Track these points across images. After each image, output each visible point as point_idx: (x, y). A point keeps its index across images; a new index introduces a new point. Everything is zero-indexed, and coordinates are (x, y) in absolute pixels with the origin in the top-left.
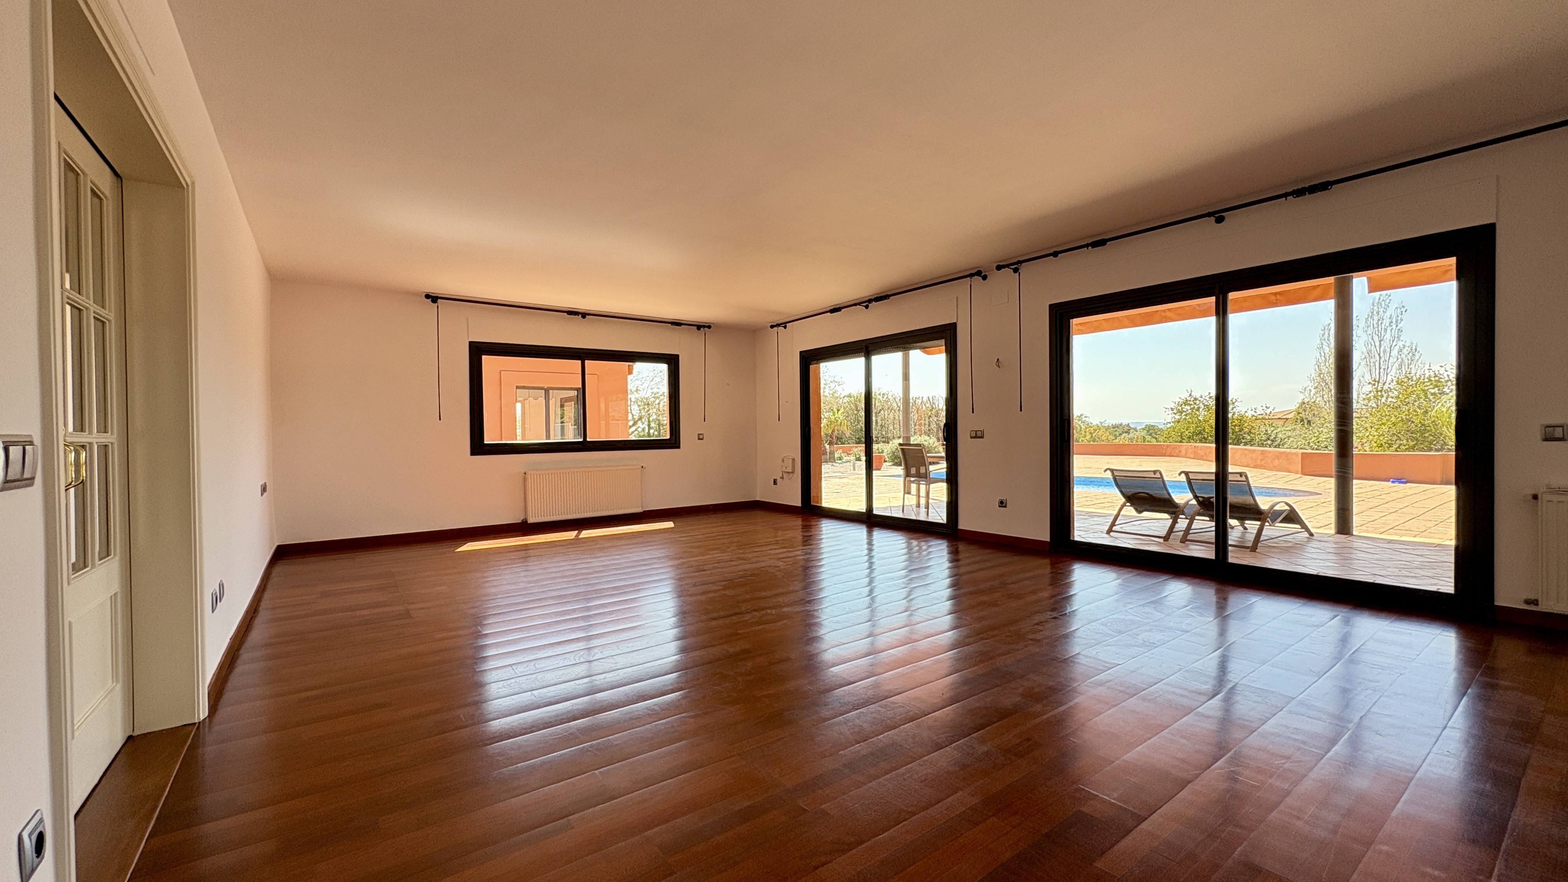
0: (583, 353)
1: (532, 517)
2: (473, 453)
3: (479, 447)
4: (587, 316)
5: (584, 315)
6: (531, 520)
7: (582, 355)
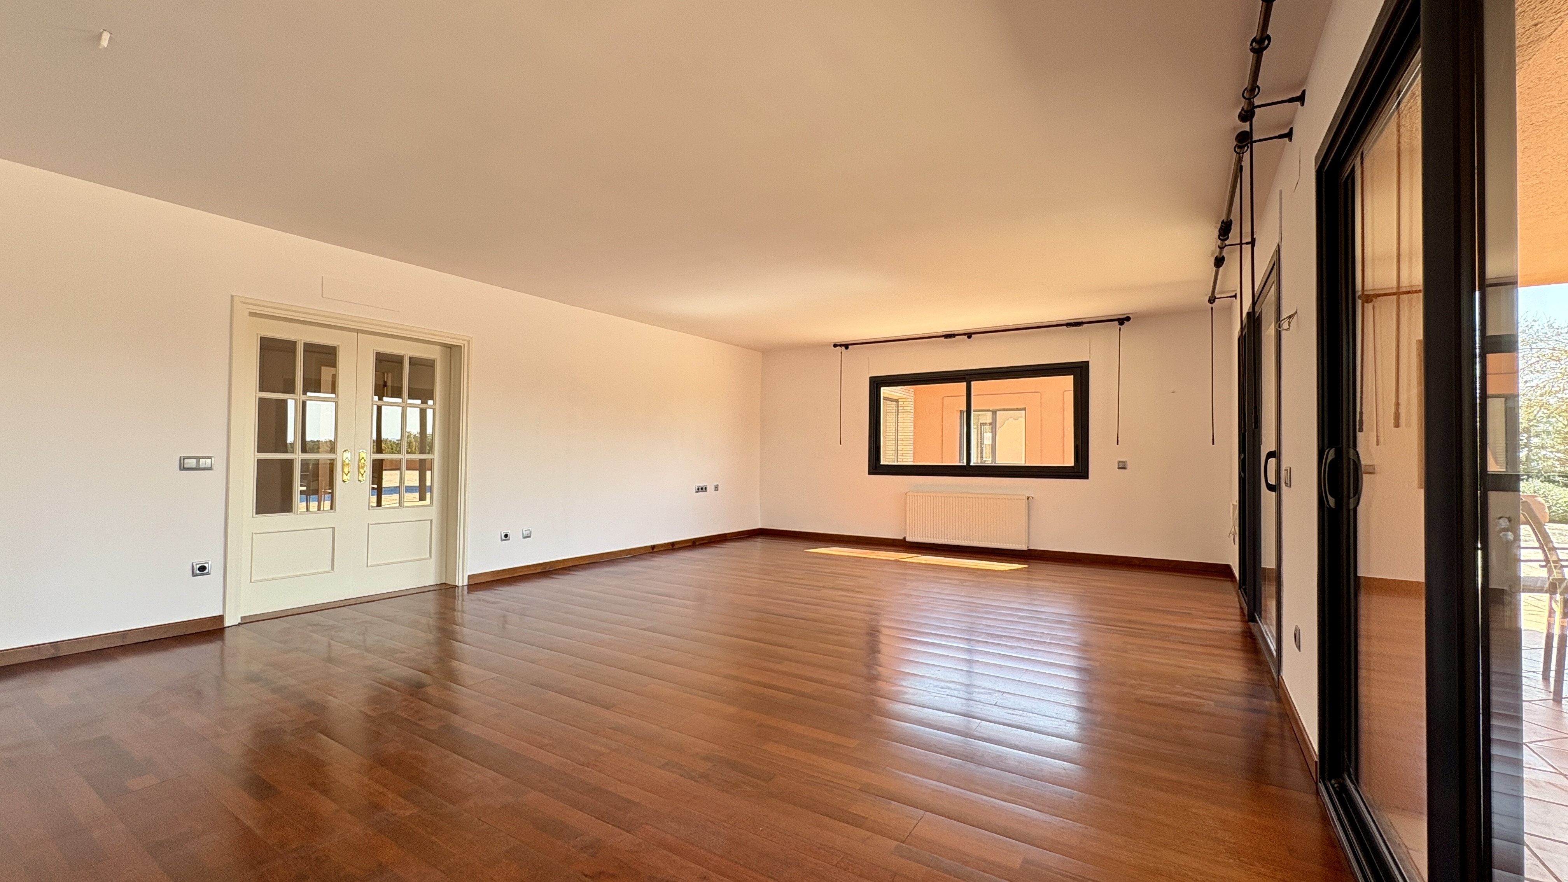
0: (967, 375)
1: (909, 536)
2: (871, 473)
3: (876, 467)
4: (973, 335)
5: (969, 335)
6: (908, 539)
7: (967, 377)
